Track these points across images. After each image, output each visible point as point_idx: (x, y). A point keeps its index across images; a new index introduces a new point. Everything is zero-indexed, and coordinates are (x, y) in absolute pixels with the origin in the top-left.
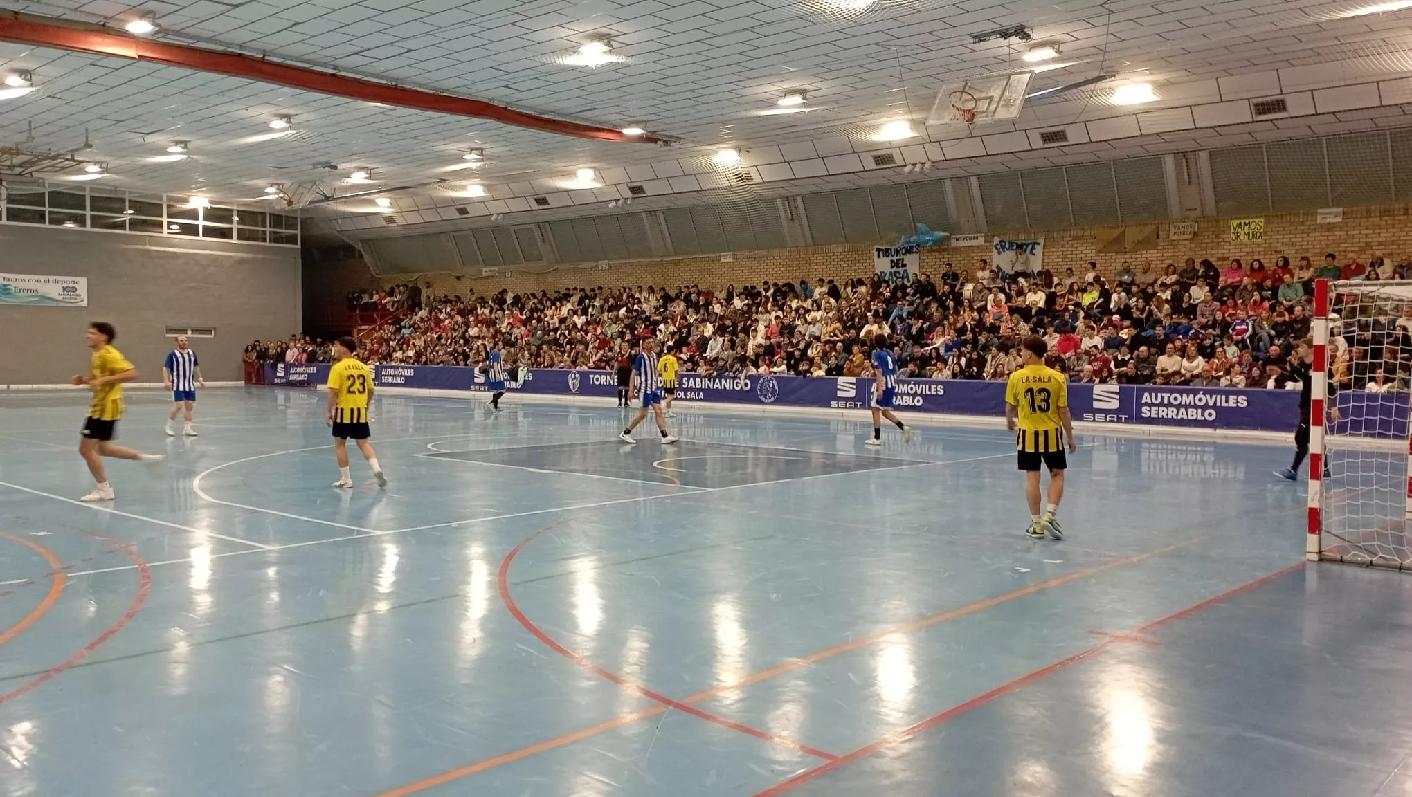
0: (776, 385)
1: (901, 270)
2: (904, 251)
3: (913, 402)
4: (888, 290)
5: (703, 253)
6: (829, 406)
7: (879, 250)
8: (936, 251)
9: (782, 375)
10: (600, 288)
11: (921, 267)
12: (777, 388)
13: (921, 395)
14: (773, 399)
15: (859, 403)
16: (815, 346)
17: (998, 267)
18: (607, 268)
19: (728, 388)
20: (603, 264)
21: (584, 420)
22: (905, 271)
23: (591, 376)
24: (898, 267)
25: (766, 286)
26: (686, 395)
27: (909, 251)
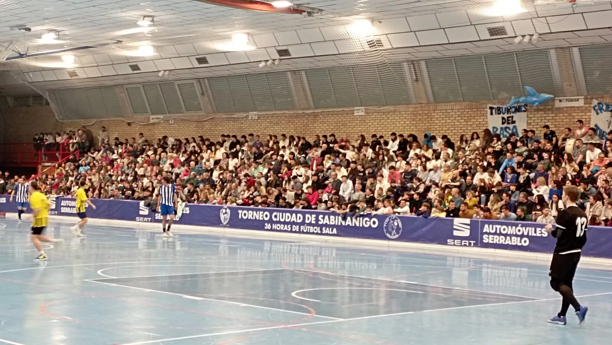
0: (400, 224)
1: (511, 126)
2: (513, 110)
3: (520, 242)
4: (499, 143)
5: (339, 107)
6: (446, 243)
7: (491, 108)
8: (541, 110)
9: (405, 215)
10: (251, 135)
11: (529, 124)
12: (401, 226)
13: (527, 236)
14: (397, 236)
15: (472, 242)
16: (433, 190)
17: (596, 126)
18: (256, 118)
19: (358, 225)
20: (253, 115)
21: (233, 251)
22: (515, 127)
23: (240, 212)
24: (508, 123)
25: (393, 137)
26: (321, 230)
27: (518, 110)
